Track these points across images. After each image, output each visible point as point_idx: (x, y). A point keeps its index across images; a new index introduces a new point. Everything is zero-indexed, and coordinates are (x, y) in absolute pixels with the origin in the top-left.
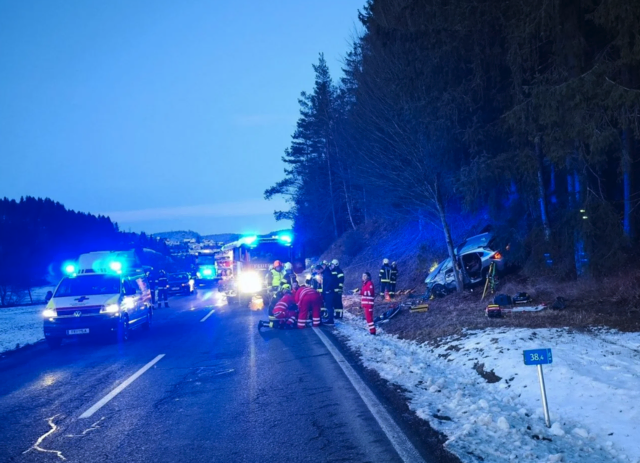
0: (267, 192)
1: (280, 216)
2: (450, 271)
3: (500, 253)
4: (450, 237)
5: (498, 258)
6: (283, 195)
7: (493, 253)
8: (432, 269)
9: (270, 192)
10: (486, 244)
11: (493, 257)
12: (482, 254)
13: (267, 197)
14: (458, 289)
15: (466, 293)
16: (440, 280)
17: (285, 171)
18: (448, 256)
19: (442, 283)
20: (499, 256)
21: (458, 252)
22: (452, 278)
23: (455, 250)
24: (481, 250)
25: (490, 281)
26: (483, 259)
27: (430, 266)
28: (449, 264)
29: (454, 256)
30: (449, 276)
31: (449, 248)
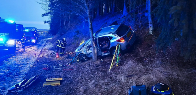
0: (42, 15)
1: (45, 22)
2: (90, 46)
3: (124, 38)
4: (91, 25)
5: (123, 41)
6: (47, 16)
7: (119, 38)
8: (81, 44)
9: (44, 15)
10: (114, 31)
11: (119, 41)
12: (111, 38)
13: (43, 17)
14: (93, 58)
15: (98, 62)
16: (83, 51)
17: (48, 9)
18: (89, 37)
19: (84, 53)
20: (123, 40)
21: (96, 35)
22: (90, 51)
23: (94, 34)
24: (111, 35)
25: (116, 57)
26: (112, 41)
27: (80, 42)
28: (90, 42)
29: (93, 37)
30: (89, 49)
31: (91, 32)
